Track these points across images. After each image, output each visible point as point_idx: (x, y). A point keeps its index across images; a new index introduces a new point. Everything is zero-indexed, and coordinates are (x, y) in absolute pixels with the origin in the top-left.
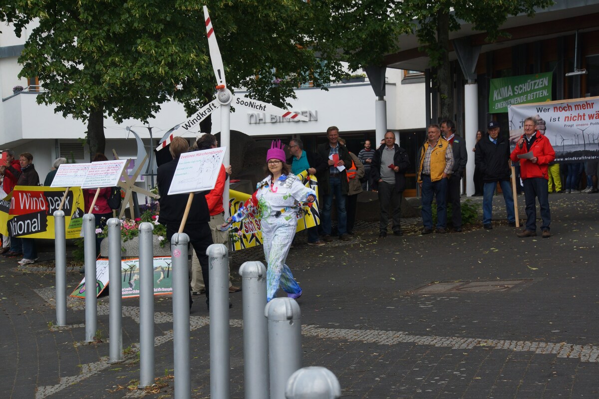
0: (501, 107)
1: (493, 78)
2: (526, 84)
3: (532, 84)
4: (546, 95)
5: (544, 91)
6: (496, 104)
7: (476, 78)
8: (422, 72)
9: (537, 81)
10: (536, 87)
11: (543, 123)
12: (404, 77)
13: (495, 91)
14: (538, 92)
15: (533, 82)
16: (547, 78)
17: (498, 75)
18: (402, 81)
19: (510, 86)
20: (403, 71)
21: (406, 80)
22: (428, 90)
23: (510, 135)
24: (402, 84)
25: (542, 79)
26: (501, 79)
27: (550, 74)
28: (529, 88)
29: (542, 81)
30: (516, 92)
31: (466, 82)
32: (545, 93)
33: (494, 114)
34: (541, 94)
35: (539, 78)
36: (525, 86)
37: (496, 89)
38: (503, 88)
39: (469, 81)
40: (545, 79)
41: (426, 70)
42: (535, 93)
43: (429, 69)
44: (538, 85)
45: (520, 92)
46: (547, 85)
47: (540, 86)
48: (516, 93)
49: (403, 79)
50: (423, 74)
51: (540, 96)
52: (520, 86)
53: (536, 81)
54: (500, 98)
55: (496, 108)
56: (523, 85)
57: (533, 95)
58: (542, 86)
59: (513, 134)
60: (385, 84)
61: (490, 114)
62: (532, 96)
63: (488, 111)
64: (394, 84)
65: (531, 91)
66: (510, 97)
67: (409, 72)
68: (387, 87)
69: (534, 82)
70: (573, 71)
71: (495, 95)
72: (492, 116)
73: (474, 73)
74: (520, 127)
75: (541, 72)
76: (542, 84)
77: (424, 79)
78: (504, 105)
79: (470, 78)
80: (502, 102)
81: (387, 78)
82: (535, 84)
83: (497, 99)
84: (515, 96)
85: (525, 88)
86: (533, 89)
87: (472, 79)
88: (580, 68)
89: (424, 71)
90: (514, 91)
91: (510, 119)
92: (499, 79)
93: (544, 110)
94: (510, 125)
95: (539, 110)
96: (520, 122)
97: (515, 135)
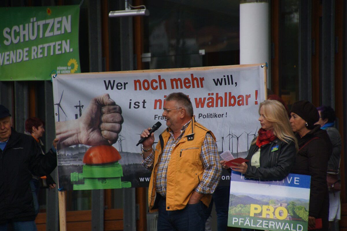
11: (117, 110)
23: (57, 131)
59: (63, 129)
74: (76, 116)
93: (117, 86)
94: (56, 111)
95: (109, 85)
96: (76, 107)
97: (66, 132)
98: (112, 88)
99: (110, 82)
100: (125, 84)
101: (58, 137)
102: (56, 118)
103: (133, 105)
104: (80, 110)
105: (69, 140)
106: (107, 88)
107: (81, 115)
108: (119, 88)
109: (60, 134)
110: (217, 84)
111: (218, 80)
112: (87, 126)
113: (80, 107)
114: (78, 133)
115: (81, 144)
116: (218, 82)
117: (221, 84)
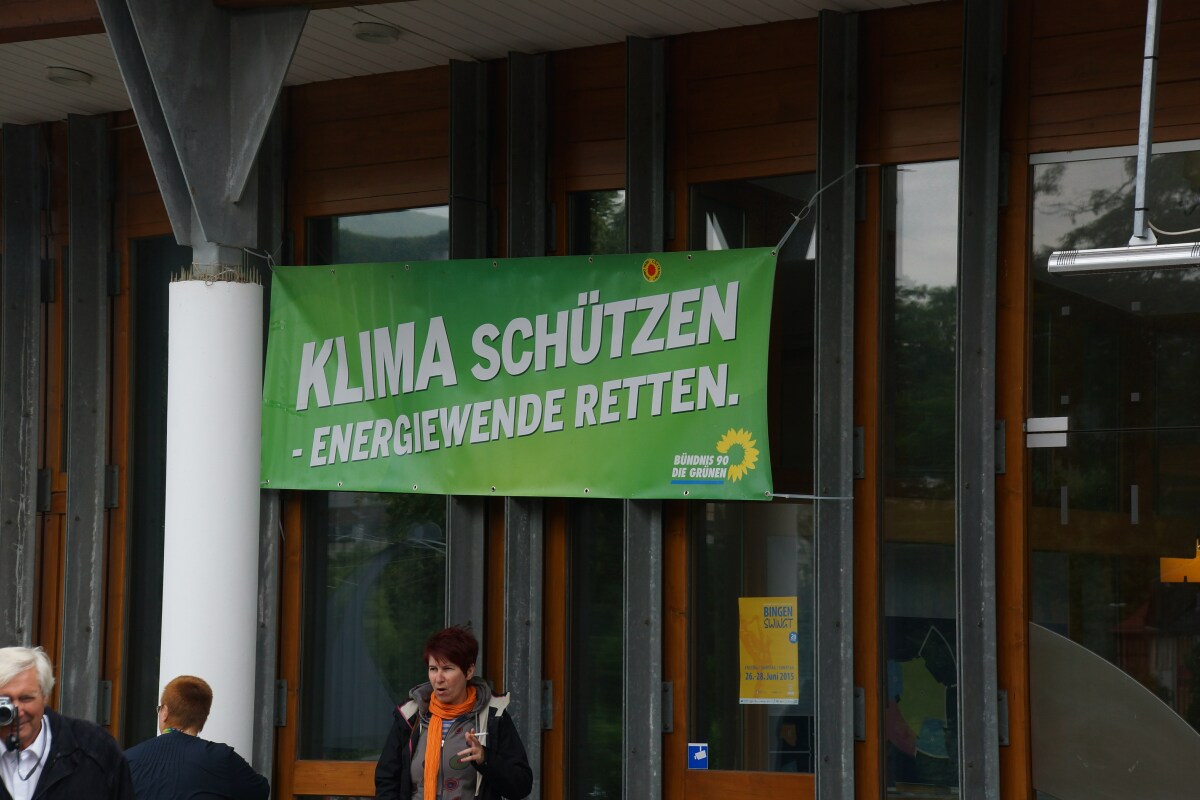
2: (562, 316)
3: (607, 320)
4: (719, 401)
5: (705, 371)
6: (320, 430)
9: (656, 303)
10: (641, 344)
13: (308, 348)
14: (657, 379)
15: (619, 309)
16: (732, 288)
19: (437, 323)
25: (692, 294)
28: (585, 345)
30: (486, 363)
32: (714, 389)
34: (679, 389)
36: (551, 328)
37: (323, 334)
38: (381, 334)
40: (711, 291)
42: (633, 383)
44: (660, 330)
45: (514, 368)
46: (727, 332)
47: (676, 339)
48: (479, 372)
52: (521, 324)
53: (643, 303)
54: (349, 395)
55: (316, 460)
57: (622, 391)
58: (688, 339)
62: (608, 400)
69: (629, 305)
71: (309, 374)
76: (688, 327)
78: (381, 440)
79: (207, 239)
80: (365, 424)
82: (635, 319)
83: (321, 402)
84: (471, 388)
85: (558, 339)
86: (616, 350)
90: (464, 358)
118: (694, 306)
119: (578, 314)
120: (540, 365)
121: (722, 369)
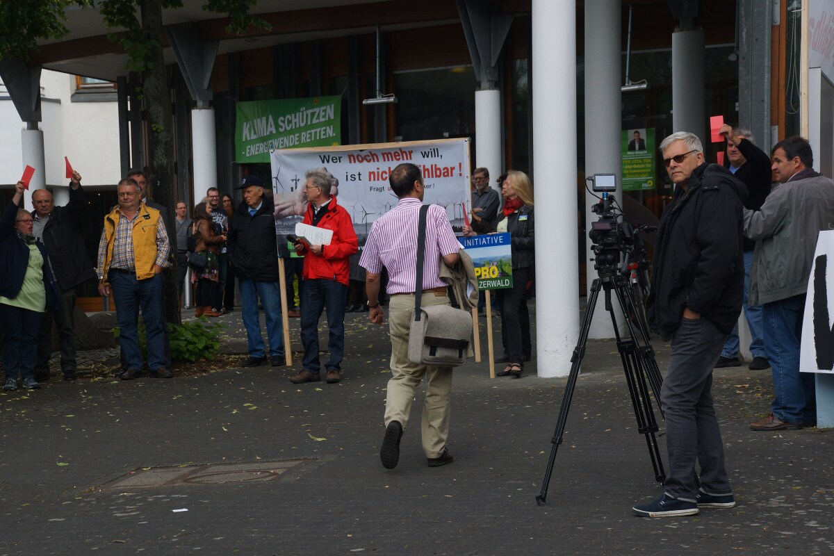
0: (257, 153)
1: (241, 100)
2: (298, 114)
3: (307, 115)
4: (331, 135)
5: (328, 128)
6: (248, 147)
7: (211, 98)
8: (111, 81)
9: (317, 110)
10: (315, 121)
12: (75, 88)
13: (245, 124)
14: (318, 130)
15: (309, 112)
16: (333, 106)
17: (250, 96)
18: (72, 96)
19: (270, 117)
20: (74, 76)
21: (80, 95)
22: (124, 117)
23: (276, 203)
24: (72, 101)
25: (324, 108)
26: (255, 102)
27: (338, 99)
28: (303, 122)
29: (324, 111)
30: (282, 128)
31: (194, 106)
32: (330, 132)
33: (243, 165)
34: (323, 133)
35: (319, 106)
36: (295, 118)
37: (247, 120)
38: (259, 120)
39: (200, 103)
40: (328, 107)
41: (118, 78)
42: (313, 131)
43: (125, 78)
44: (318, 118)
45: (288, 128)
46: (332, 117)
47: (322, 120)
48: (281, 130)
49: (73, 92)
50: (112, 85)
51: (323, 137)
52: (288, 116)
53: (315, 110)
54: (254, 137)
55: (248, 155)
56: (293, 115)
57: (310, 134)
58: (324, 120)
59: (280, 202)
60: (39, 99)
61: (238, 164)
62: (308, 136)
63: (234, 159)
64: (58, 101)
65: (308, 127)
66: (271, 136)
67: (85, 80)
68: (44, 105)
69: (311, 111)
70: (374, 97)
71: (246, 131)
72: (240, 169)
73: (208, 89)
74: (292, 188)
75: (323, 94)
76: (324, 116)
77: (116, 96)
78: (261, 149)
79: (200, 99)
80: (258, 145)
81: (43, 88)
82: (313, 114)
83: (248, 139)
84: (279, 134)
85: (297, 120)
86: (309, 123)
87: (204, 101)
88: (386, 92)
89: (115, 79)
90: (277, 126)
91: (274, 174)
92: (251, 102)
93: (332, 160)
94: (274, 184)
95: (325, 158)
96: (293, 180)
97: (284, 203)
98: (328, 162)
99: (324, 157)
100: (340, 158)
101: (276, 208)
102: (274, 190)
103: (349, 178)
104: (296, 183)
105: (286, 211)
106: (323, 162)
107: (296, 188)
108: (335, 161)
109: (278, 205)
110: (424, 157)
111: (425, 153)
112: (302, 198)
113: (297, 181)
114: (294, 205)
115: (297, 215)
116: (425, 155)
117: (428, 157)
118: (325, 111)
119: (301, 113)
120: (294, 128)
121: (332, 127)
